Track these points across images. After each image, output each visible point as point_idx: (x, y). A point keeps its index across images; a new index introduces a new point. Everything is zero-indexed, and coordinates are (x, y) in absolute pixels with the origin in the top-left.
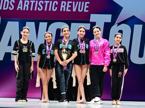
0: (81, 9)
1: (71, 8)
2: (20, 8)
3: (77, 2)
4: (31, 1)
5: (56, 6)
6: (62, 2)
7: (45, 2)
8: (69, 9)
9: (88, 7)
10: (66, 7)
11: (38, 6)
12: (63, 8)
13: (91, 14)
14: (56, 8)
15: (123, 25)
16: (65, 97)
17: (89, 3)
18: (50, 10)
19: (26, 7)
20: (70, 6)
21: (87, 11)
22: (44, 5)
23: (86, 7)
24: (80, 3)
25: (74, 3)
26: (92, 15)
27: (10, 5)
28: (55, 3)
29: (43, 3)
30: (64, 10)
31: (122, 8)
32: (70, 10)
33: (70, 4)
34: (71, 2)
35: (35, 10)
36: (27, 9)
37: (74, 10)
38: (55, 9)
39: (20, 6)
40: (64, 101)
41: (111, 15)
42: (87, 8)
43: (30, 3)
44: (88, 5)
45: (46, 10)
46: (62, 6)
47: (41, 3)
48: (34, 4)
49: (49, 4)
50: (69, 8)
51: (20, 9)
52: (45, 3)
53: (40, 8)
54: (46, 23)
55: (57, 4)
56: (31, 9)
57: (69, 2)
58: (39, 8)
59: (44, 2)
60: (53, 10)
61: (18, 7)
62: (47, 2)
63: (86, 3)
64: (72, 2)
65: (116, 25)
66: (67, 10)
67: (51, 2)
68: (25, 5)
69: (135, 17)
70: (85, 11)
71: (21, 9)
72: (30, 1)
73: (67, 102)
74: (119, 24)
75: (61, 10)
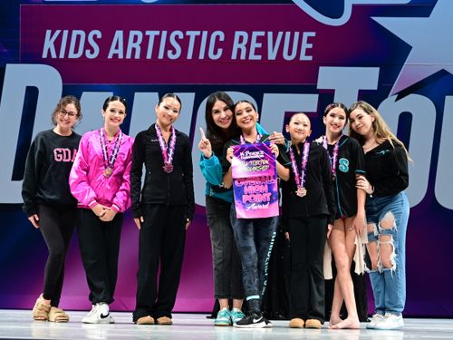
0: (290, 53)
1: (263, 51)
2: (116, 52)
3: (280, 34)
4: (148, 33)
5: (218, 44)
6: (238, 34)
7: (188, 33)
8: (256, 54)
9: (310, 46)
10: (248, 46)
11: (169, 46)
12: (239, 51)
13: (321, 68)
14: (220, 51)
15: (412, 97)
16: (257, 309)
17: (313, 34)
18: (201, 56)
19: (134, 50)
20: (260, 45)
21: (310, 58)
22: (184, 43)
23: (306, 46)
24: (288, 34)
25: (270, 34)
26: (322, 70)
27: (87, 46)
28: (218, 37)
29: (181, 37)
30: (243, 57)
31: (410, 48)
32: (259, 57)
33: (259, 39)
34: (262, 34)
35: (161, 56)
36: (137, 56)
37: (272, 56)
38: (215, 53)
39: (117, 47)
40: (255, 321)
41: (378, 69)
42: (307, 50)
43: (146, 39)
44: (310, 40)
45: (190, 56)
46: (236, 45)
47: (177, 37)
48: (158, 39)
49: (198, 39)
50: (257, 51)
51: (115, 56)
52: (187, 38)
53: (174, 52)
54: (192, 95)
55: (222, 39)
56: (149, 56)
57: (255, 34)
58: (170, 52)
59: (184, 34)
60: (212, 56)
61: (112, 51)
62: (193, 34)
63: (306, 35)
64: (266, 34)
65: (391, 98)
66: (252, 57)
67: (205, 33)
68: (131, 45)
69: (447, 73)
70: (303, 57)
71: (121, 56)
72: (144, 33)
73: (263, 324)
74: (401, 95)
75: (234, 56)
